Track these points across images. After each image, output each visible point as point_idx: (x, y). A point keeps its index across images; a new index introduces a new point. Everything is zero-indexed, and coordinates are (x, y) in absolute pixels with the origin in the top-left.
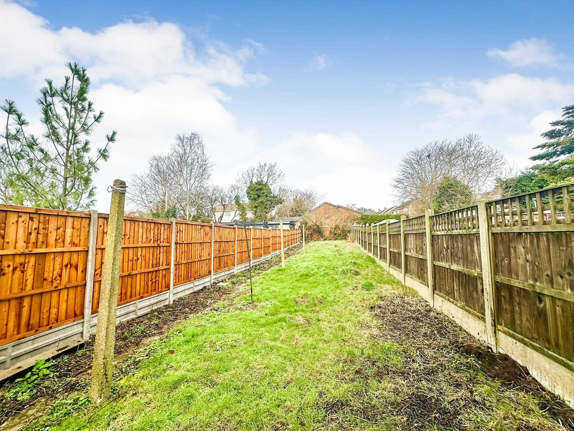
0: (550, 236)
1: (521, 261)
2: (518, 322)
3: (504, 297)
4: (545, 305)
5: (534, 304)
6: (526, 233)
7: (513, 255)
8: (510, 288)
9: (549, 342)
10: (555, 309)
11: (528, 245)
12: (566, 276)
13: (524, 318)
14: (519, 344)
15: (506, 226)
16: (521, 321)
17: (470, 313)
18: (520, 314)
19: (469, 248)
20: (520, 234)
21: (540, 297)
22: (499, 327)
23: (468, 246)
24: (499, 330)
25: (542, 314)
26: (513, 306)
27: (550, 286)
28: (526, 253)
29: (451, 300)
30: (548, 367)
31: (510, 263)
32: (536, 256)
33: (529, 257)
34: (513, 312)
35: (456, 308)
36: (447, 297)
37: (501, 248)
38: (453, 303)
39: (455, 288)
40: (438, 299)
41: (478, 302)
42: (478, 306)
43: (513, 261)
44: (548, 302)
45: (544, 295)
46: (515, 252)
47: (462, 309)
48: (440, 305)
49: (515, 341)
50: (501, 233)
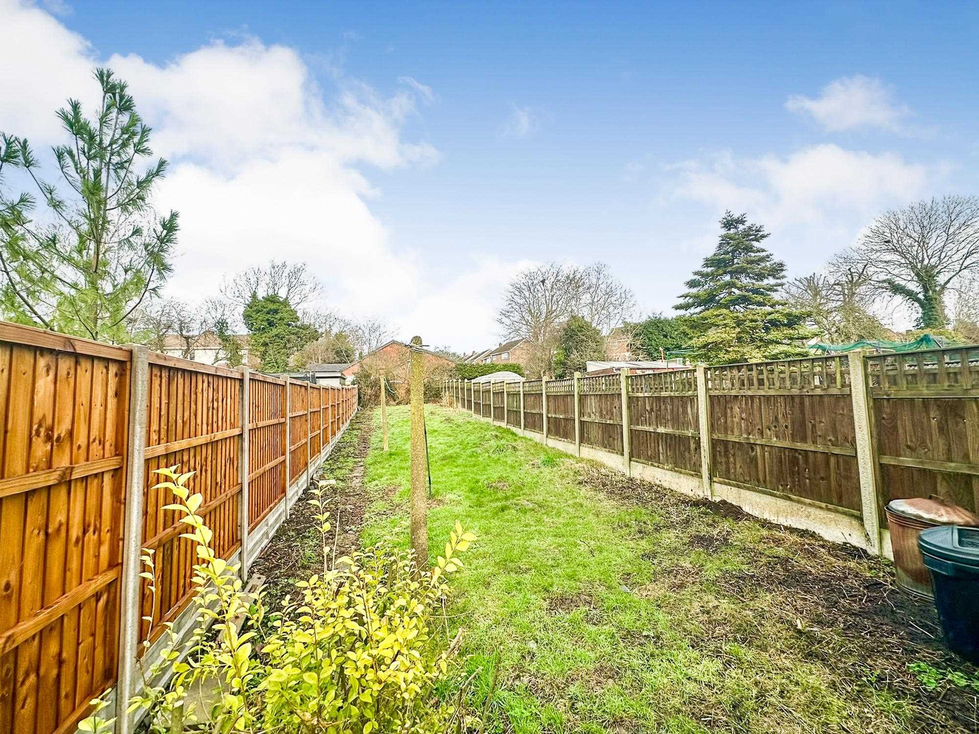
0: (762, 398)
1: (736, 420)
2: (733, 471)
3: (720, 452)
4: (757, 452)
5: (747, 453)
6: (742, 396)
7: (729, 415)
8: (726, 443)
9: (758, 481)
10: (764, 454)
11: (744, 406)
12: (773, 428)
13: (738, 466)
14: (733, 488)
15: (723, 389)
16: (735, 468)
17: (681, 473)
18: (735, 464)
19: (681, 410)
20: (736, 397)
21: (752, 446)
22: (715, 479)
23: (680, 407)
24: (714, 482)
25: (754, 460)
26: (728, 458)
27: (760, 437)
28: (741, 412)
29: (656, 464)
30: (758, 500)
31: (726, 422)
32: (750, 414)
33: (744, 415)
34: (727, 463)
35: (663, 471)
36: (650, 463)
37: (717, 409)
38: (658, 467)
39: (661, 451)
40: (637, 466)
41: (690, 461)
42: (690, 464)
43: (729, 420)
44: (758, 449)
45: (756, 444)
46: (732, 411)
47: (671, 470)
48: (641, 471)
49: (729, 487)
50: (718, 396)
